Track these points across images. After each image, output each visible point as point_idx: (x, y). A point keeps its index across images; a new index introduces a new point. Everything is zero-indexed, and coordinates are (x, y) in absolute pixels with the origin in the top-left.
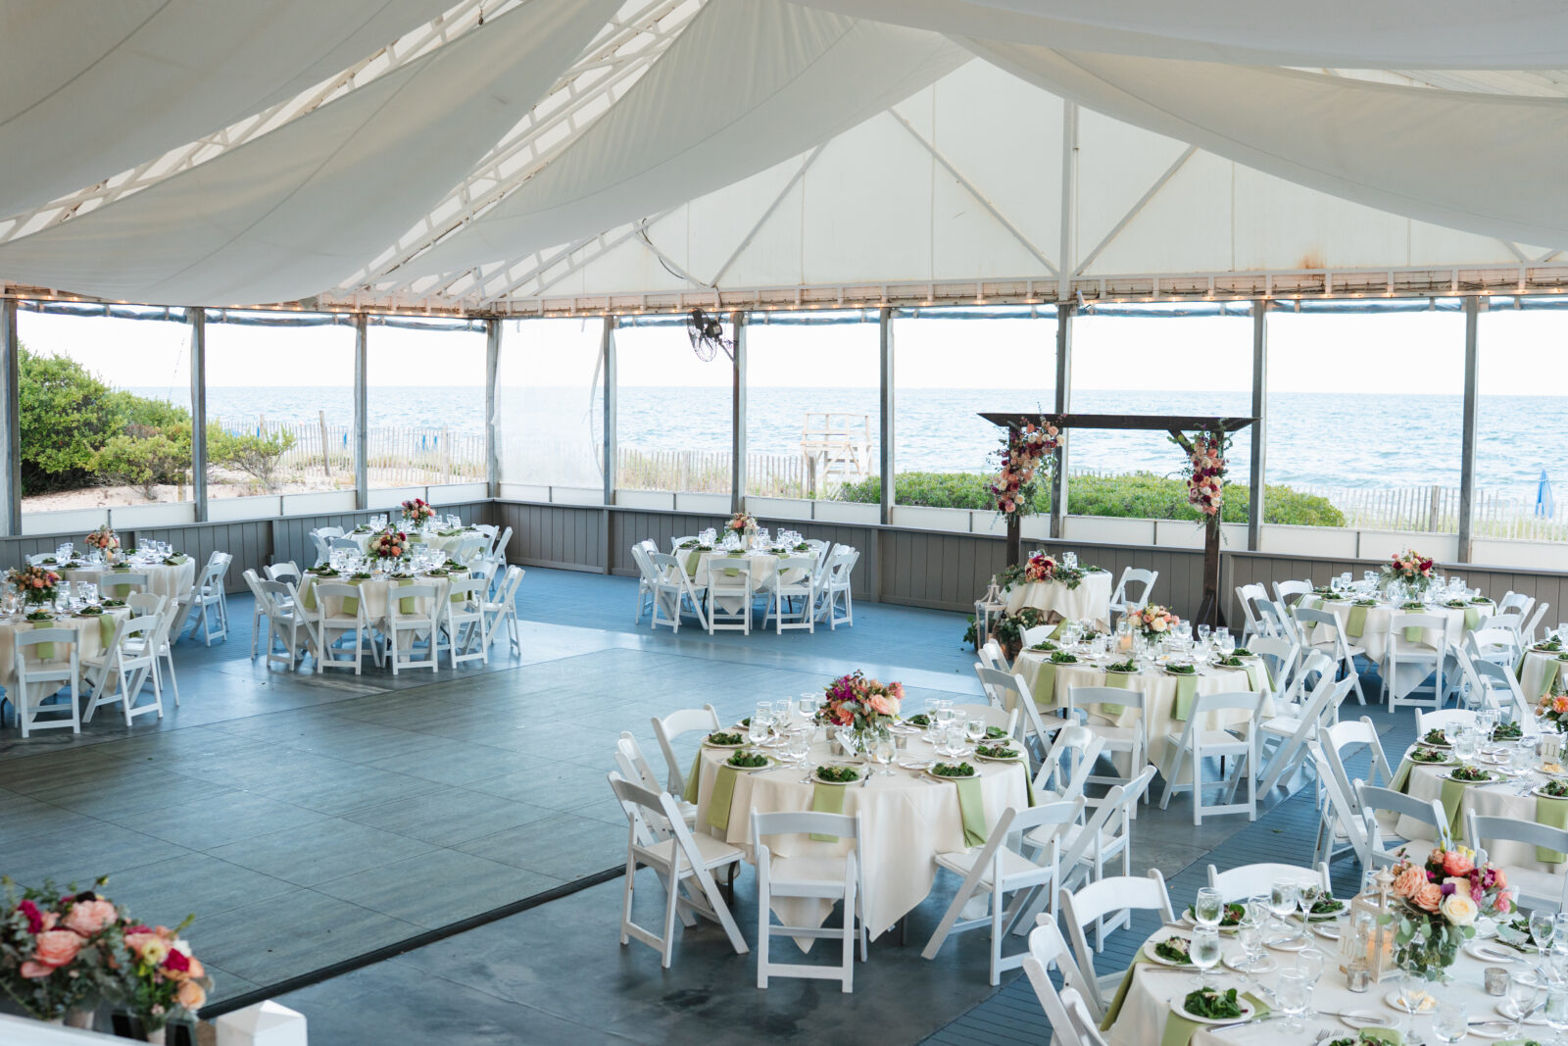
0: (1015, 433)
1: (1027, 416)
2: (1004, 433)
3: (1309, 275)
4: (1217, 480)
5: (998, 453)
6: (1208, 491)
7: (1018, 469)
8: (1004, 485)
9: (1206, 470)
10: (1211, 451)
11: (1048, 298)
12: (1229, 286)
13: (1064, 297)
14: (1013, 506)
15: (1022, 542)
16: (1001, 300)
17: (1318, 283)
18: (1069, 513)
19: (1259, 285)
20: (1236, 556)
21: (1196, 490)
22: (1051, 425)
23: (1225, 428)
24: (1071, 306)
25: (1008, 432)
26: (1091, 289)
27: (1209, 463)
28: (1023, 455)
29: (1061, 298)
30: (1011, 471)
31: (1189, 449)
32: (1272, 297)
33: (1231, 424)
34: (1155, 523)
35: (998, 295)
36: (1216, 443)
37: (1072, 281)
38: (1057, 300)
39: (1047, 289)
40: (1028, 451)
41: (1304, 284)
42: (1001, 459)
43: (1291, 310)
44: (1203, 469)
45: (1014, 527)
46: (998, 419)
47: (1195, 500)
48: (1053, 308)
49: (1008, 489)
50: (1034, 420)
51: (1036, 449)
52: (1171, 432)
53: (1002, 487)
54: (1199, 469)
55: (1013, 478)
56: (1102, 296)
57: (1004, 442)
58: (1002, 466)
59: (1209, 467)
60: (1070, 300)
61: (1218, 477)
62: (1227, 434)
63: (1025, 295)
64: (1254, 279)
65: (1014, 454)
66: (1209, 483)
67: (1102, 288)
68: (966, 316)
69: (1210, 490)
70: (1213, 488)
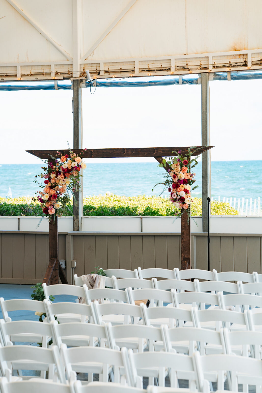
0: (52, 162)
1: (60, 151)
2: (44, 163)
3: (236, 55)
4: (188, 187)
5: (42, 176)
6: (183, 194)
7: (55, 186)
8: (47, 197)
9: (181, 180)
10: (184, 168)
11: (66, 76)
12: (184, 64)
13: (77, 75)
14: (54, 211)
15: (59, 235)
16: (33, 78)
17: (242, 60)
18: (84, 215)
19: (204, 63)
20: (197, 236)
21: (175, 194)
22: (77, 156)
23: (191, 153)
24: (81, 80)
25: (47, 162)
26: (94, 69)
27: (183, 176)
28: (59, 176)
29: (74, 76)
30: (51, 187)
31: (168, 168)
32: (213, 70)
33: (195, 151)
34: (141, 218)
35: (32, 75)
36: (186, 164)
37: (81, 64)
38: (72, 77)
39: (65, 70)
40: (62, 174)
41: (233, 61)
42: (44, 179)
43: (225, 79)
44: (179, 180)
45: (53, 225)
46: (40, 154)
47: (174, 200)
48: (68, 82)
49: (50, 199)
50: (66, 153)
51: (67, 172)
52: (156, 158)
53: (46, 198)
54: (176, 180)
55: (52, 192)
56: (102, 73)
57: (45, 169)
58: (45, 185)
59: (183, 179)
60: (80, 76)
61: (188, 185)
62: (192, 158)
63: (50, 74)
64: (201, 60)
65: (53, 176)
66: (183, 189)
67: (102, 68)
68: (10, 88)
69: (184, 193)
70: (187, 191)
